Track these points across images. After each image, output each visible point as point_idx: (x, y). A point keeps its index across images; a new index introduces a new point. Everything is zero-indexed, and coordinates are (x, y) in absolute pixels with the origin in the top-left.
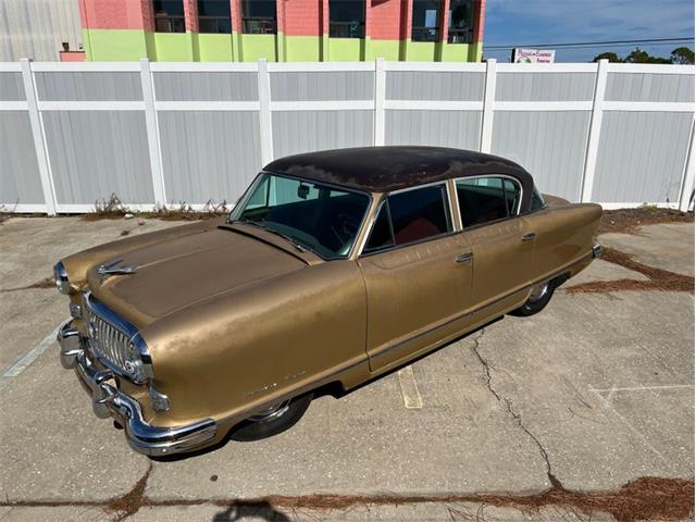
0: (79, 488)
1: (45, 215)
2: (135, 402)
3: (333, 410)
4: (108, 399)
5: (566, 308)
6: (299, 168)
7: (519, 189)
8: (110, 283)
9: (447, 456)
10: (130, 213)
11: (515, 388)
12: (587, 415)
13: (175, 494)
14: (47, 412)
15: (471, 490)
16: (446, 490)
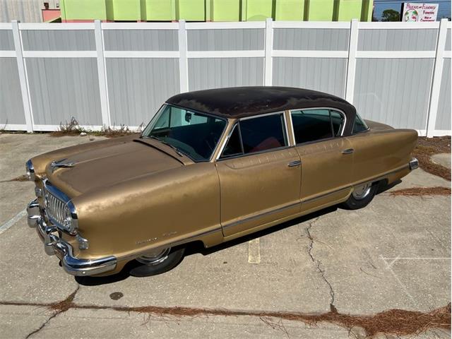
0: (34, 297)
1: (25, 132)
2: (69, 246)
3: (199, 262)
4: (54, 243)
5: (385, 205)
6: (186, 101)
7: (343, 118)
8: (58, 172)
9: (268, 291)
10: (84, 132)
11: (327, 254)
12: (371, 273)
13: (91, 303)
14: (18, 255)
15: (276, 310)
16: (260, 309)
